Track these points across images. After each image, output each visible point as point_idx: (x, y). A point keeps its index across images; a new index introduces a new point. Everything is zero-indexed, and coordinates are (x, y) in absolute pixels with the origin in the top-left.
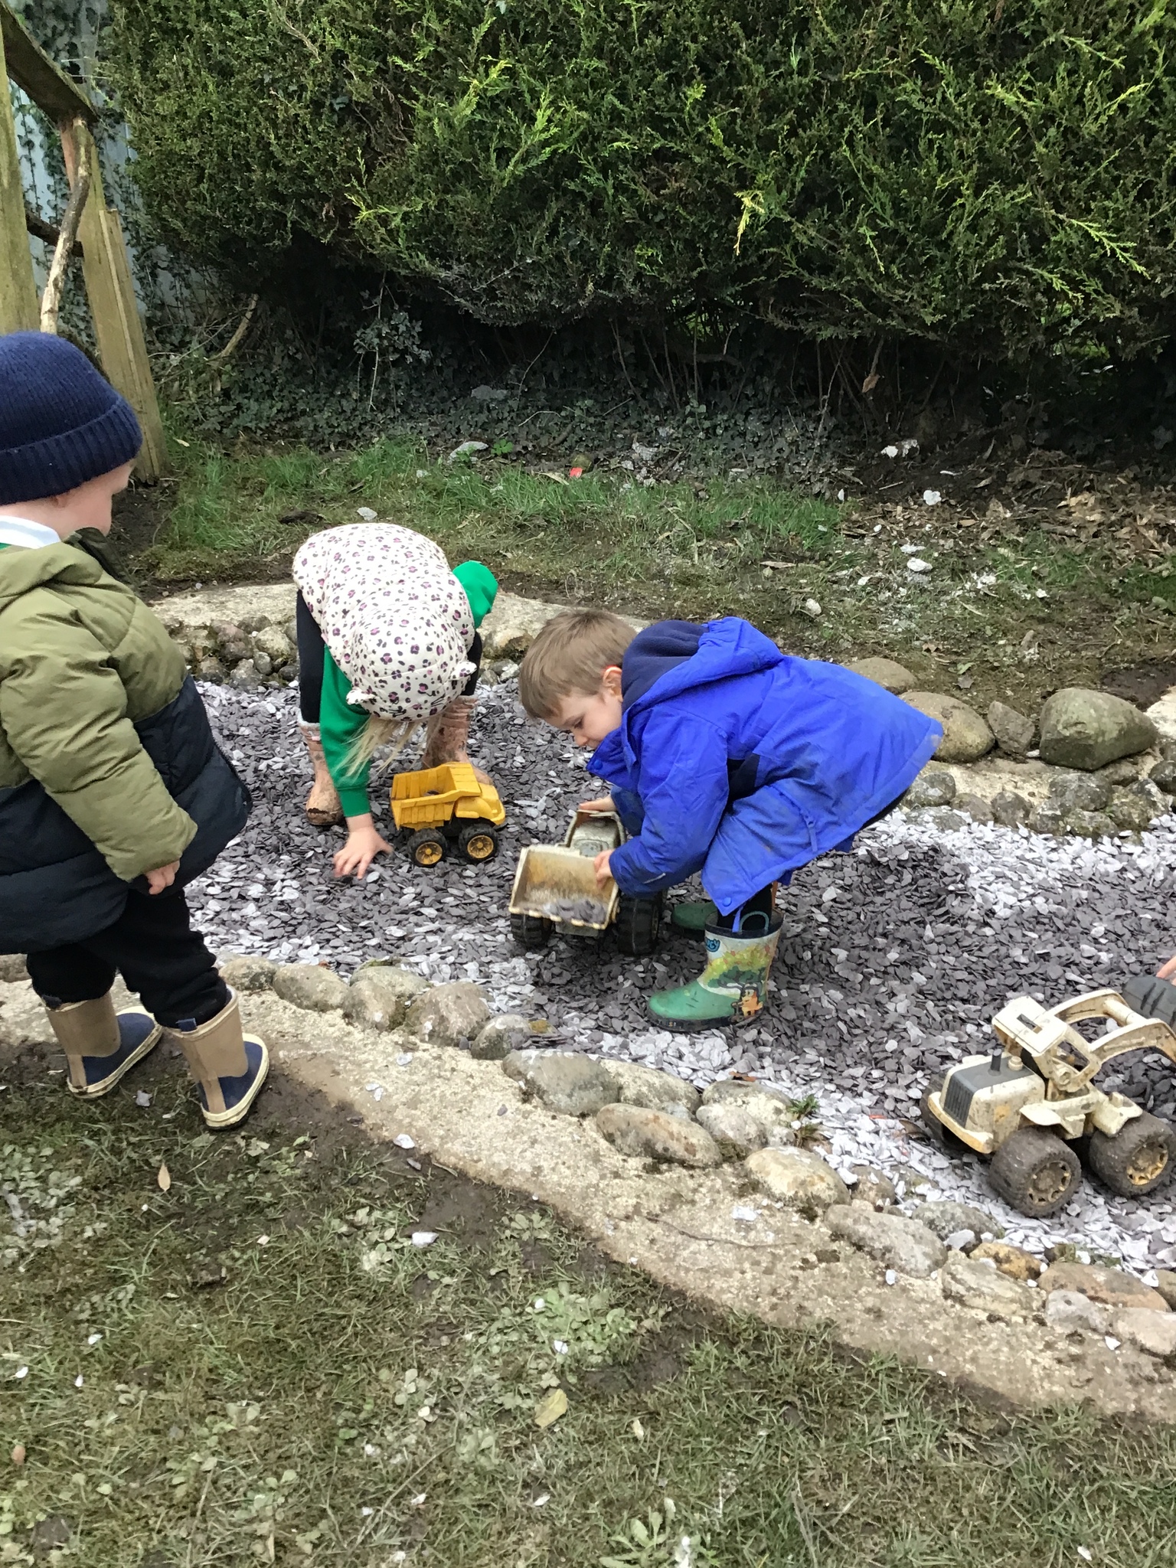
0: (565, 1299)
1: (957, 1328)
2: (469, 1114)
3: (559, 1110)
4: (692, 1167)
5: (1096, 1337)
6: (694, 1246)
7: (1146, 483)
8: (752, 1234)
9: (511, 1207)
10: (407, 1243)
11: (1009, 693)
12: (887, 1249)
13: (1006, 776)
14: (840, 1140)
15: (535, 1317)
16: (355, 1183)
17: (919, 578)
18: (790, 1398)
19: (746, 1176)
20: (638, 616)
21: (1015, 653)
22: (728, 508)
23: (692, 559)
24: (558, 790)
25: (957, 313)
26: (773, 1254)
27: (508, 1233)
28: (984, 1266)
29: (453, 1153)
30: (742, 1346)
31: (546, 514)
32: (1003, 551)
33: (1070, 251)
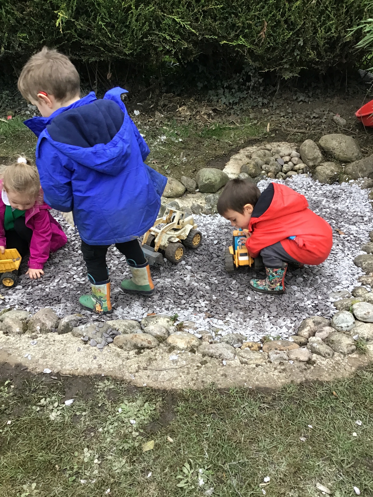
0: (128, 405)
1: (249, 372)
2: (67, 354)
4: (151, 348)
5: (287, 362)
6: (162, 373)
7: (200, 101)
8: (179, 363)
9: (96, 381)
10: (64, 406)
11: (183, 173)
12: (220, 355)
13: (192, 199)
15: (120, 415)
16: (35, 391)
18: (212, 411)
19: (169, 345)
21: (180, 160)
25: (136, 50)
26: (187, 367)
27: (99, 390)
28: (247, 350)
29: (67, 369)
30: (191, 400)
31: (4, 134)
32: (165, 128)
33: (169, 26)
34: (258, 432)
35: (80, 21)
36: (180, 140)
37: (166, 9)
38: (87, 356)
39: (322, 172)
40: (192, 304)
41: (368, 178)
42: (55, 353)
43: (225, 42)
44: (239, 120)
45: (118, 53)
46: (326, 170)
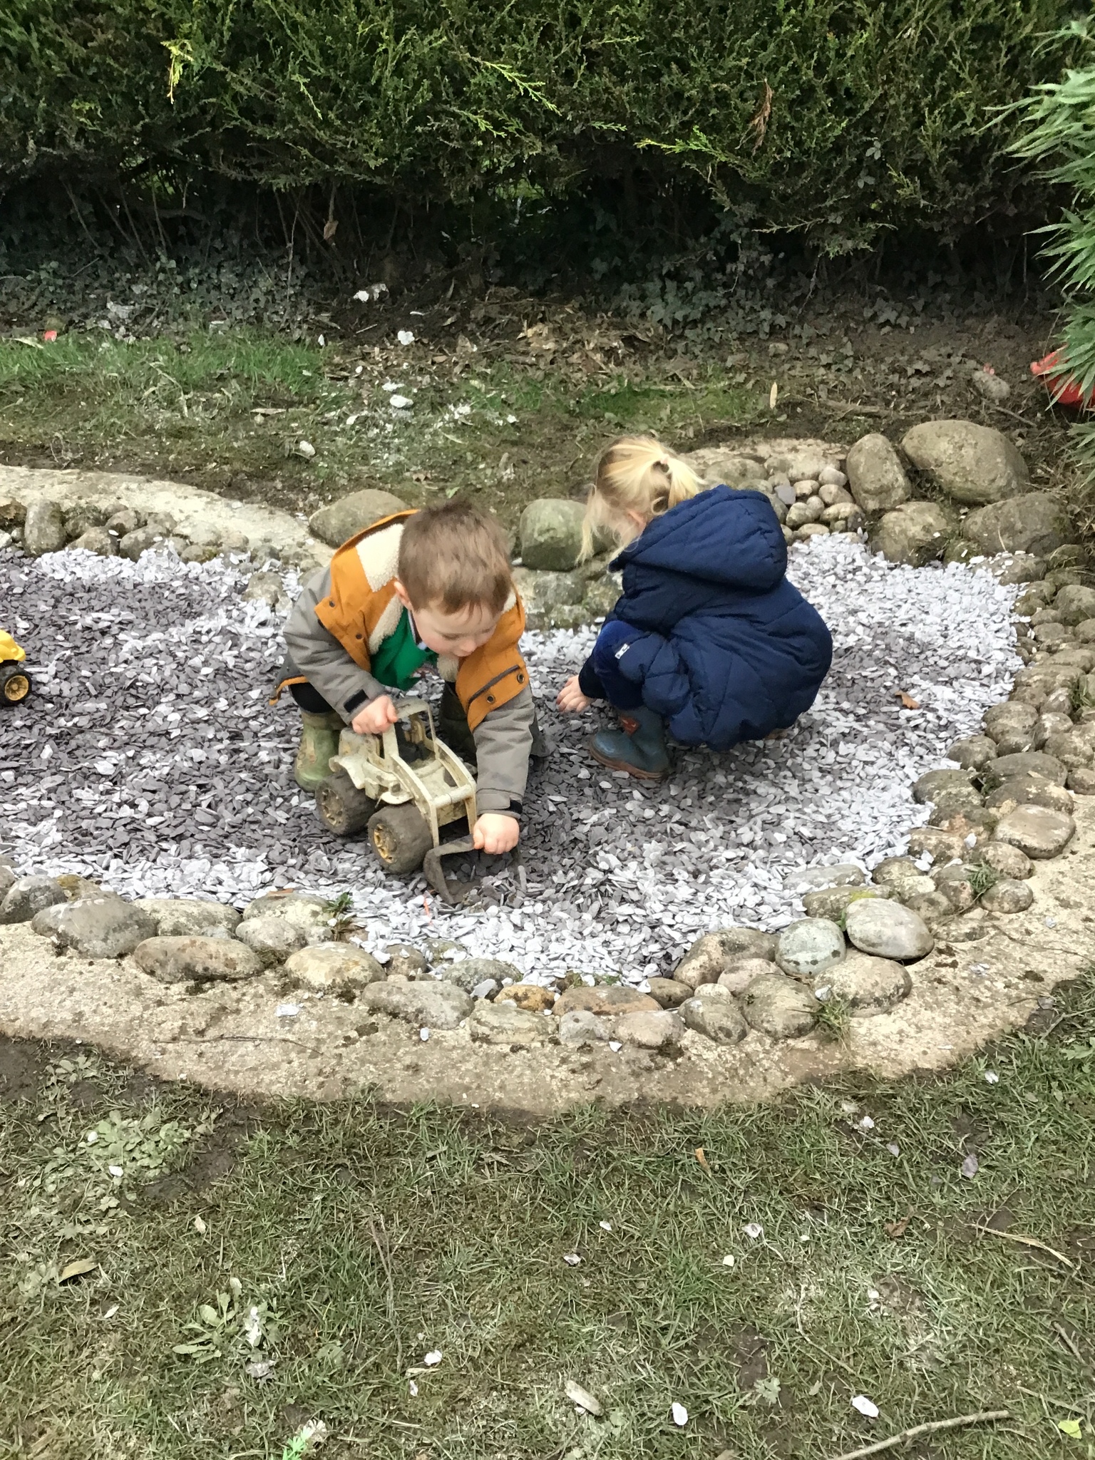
0: (118, 1126)
1: (486, 1064)
3: (96, 956)
4: (235, 980)
5: (602, 1044)
6: (242, 1048)
8: (297, 1026)
9: (55, 1055)
12: (420, 1011)
14: (374, 927)
15: (88, 1150)
17: (403, 414)
18: (340, 1161)
19: (287, 976)
20: (132, 473)
21: (493, 475)
22: (211, 359)
23: (181, 411)
24: (68, 653)
25: (398, 157)
26: (317, 1039)
27: (53, 1079)
28: (506, 1006)
30: (293, 1126)
32: (475, 383)
33: (489, 92)
34: (451, 1228)
35: (242, 72)
36: (511, 419)
37: (481, 42)
38: (52, 987)
39: (897, 529)
41: (1027, 552)
43: (649, 142)
44: (695, 372)
45: (352, 164)
46: (909, 523)
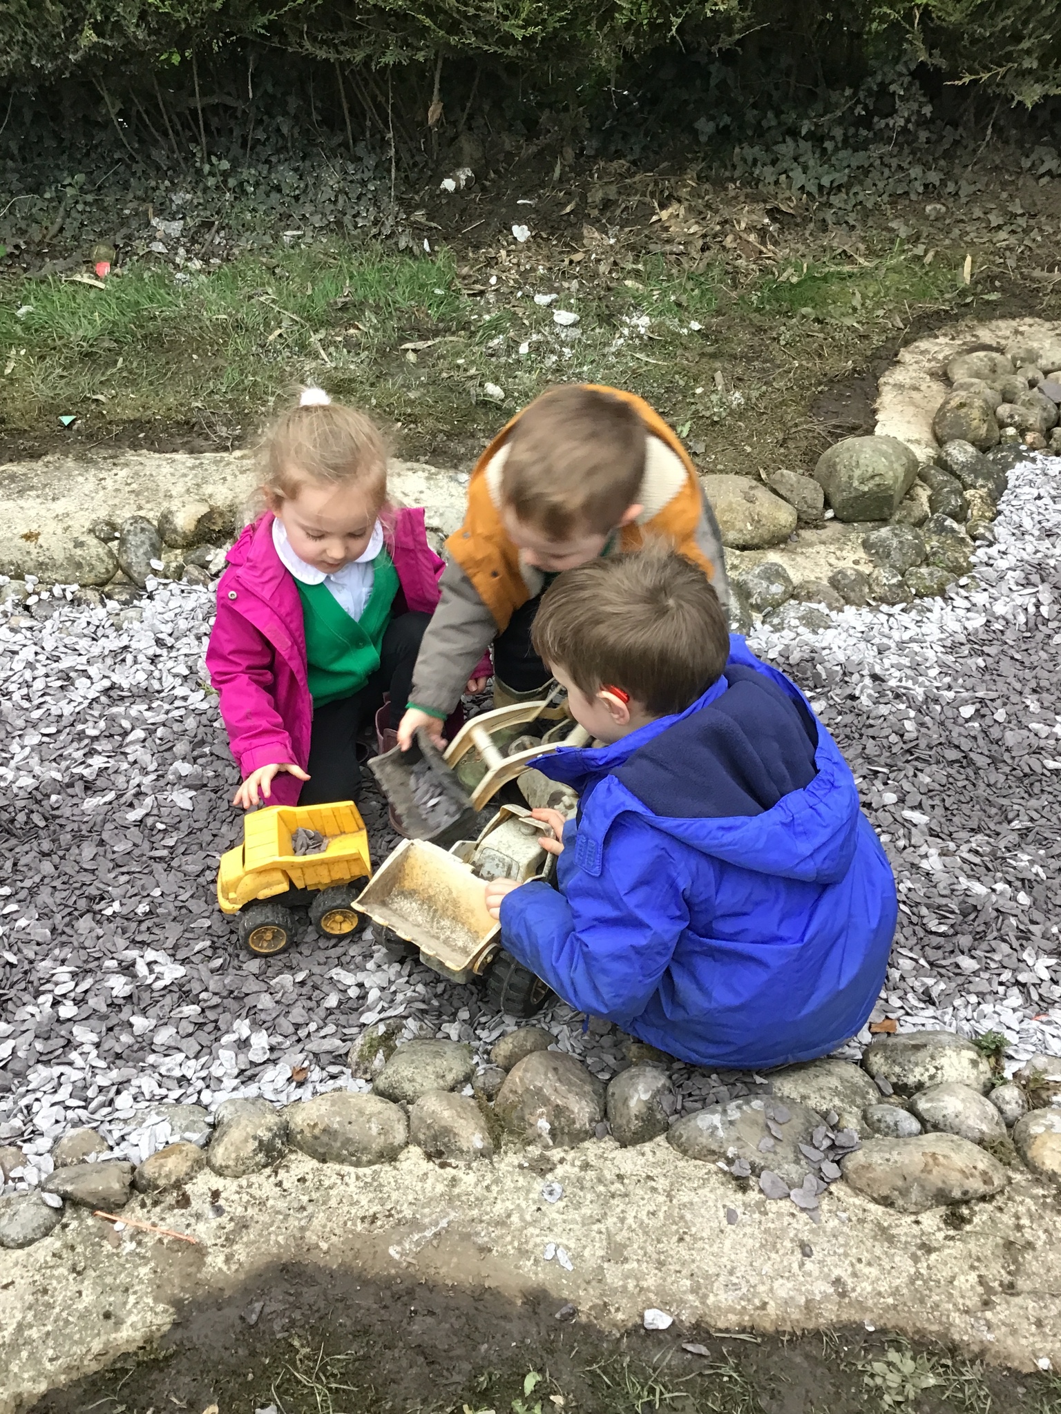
4: (994, 1197)
7: (717, 183)
9: (855, 1356)
13: (821, 549)
17: (573, 333)
29: (726, 1308)
31: (111, 333)
32: (629, 283)
36: (696, 326)
38: (770, 1243)
40: (1006, 976)
42: (646, 1233)
44: (862, 246)
45: (481, 34)
